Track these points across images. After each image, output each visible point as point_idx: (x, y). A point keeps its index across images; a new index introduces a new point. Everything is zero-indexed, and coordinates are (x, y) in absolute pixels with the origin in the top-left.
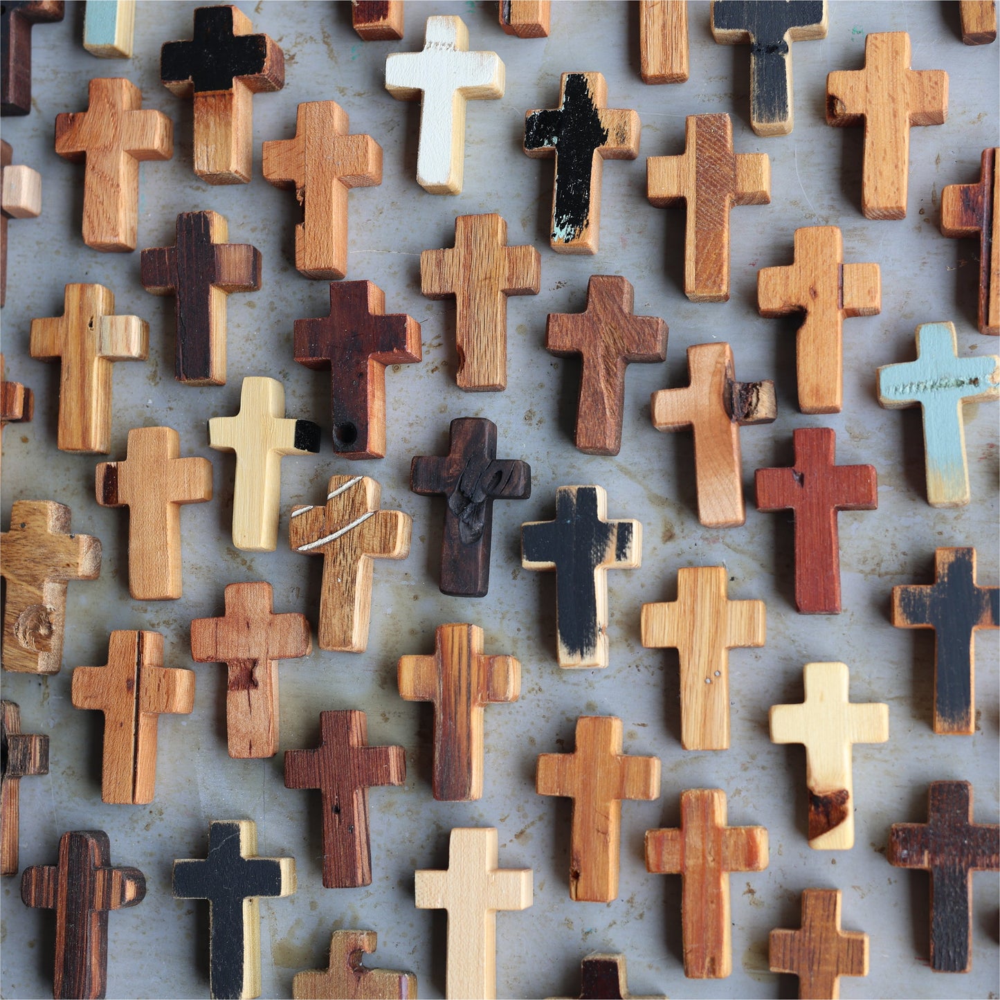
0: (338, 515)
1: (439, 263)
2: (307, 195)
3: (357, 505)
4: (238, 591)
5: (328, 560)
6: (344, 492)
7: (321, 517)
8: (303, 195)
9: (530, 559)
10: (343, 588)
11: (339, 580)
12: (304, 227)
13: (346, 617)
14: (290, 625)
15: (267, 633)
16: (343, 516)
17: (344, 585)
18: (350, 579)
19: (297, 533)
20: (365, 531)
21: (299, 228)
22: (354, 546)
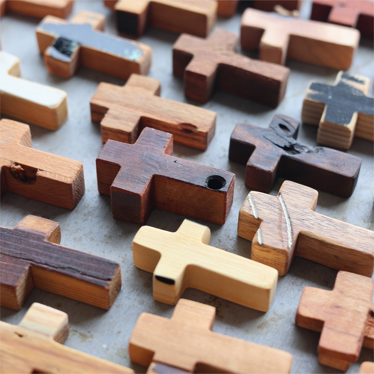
0: (274, 215)
1: (116, 118)
2: (19, 162)
3: (270, 201)
4: (306, 306)
5: (305, 230)
6: (255, 207)
7: (271, 225)
8: (17, 164)
9: (348, 122)
10: (333, 228)
11: (325, 228)
12: (42, 170)
13: (356, 232)
14: (347, 280)
15: (349, 296)
16: (275, 212)
17: (330, 226)
18: (326, 222)
19: (276, 244)
20: (292, 202)
21: (39, 173)
22: (301, 212)
